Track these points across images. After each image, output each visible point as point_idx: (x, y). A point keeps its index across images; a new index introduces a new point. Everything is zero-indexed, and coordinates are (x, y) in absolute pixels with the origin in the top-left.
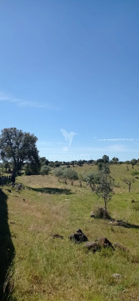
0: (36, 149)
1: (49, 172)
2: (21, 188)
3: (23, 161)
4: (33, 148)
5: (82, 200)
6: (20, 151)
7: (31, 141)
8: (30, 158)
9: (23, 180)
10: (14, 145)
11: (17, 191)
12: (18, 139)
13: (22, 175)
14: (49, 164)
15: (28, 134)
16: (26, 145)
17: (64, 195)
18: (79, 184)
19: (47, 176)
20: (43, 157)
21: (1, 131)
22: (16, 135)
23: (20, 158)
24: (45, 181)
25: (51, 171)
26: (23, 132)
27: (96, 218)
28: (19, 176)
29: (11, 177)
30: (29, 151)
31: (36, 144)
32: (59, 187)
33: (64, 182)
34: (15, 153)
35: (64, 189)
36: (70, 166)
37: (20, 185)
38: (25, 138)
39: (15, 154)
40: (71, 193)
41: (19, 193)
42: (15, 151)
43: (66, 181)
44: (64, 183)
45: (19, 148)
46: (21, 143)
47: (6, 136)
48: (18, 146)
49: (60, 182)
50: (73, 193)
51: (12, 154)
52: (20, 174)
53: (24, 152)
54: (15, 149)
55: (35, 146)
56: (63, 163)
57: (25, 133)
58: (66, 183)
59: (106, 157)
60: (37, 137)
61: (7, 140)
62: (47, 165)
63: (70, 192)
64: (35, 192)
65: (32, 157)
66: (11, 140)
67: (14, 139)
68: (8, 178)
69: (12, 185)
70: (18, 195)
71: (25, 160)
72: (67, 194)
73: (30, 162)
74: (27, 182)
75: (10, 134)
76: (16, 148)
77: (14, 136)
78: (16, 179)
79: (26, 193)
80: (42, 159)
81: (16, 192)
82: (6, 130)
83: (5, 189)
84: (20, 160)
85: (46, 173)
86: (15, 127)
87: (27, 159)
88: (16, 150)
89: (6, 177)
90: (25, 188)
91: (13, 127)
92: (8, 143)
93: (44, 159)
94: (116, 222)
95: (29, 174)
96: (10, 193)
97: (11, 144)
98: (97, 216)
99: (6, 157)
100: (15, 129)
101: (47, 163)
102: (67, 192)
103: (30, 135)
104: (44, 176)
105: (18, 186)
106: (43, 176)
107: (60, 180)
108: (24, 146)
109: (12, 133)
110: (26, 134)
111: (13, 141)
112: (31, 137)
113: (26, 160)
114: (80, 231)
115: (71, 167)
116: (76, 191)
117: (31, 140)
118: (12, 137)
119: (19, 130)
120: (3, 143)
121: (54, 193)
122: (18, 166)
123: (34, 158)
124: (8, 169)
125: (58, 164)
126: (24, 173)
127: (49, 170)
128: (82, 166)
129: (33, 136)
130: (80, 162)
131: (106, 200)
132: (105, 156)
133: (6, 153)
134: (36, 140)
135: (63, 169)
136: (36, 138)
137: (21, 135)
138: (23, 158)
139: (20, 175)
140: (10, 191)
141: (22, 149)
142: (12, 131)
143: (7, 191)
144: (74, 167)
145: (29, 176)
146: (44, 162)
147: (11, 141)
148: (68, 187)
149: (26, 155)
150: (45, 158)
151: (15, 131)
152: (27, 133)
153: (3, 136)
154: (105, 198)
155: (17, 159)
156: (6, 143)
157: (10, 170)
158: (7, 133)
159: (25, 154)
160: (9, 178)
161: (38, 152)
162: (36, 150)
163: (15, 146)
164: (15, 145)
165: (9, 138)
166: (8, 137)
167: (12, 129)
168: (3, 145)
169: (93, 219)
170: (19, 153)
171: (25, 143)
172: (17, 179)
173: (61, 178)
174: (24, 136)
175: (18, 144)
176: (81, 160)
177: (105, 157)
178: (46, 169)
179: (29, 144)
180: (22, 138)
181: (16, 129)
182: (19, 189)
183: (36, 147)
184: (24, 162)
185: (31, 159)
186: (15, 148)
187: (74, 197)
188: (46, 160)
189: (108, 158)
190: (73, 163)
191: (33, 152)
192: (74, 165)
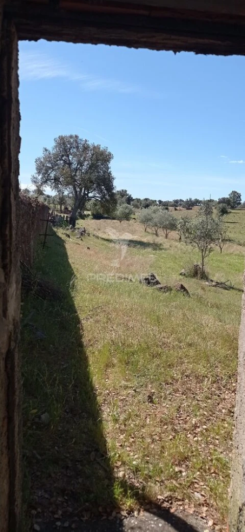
0: (110, 173)
1: (132, 216)
2: (83, 233)
3: (89, 193)
4: (105, 172)
5: (176, 258)
6: (85, 176)
7: (102, 160)
8: (100, 189)
9: (88, 225)
10: (74, 166)
11: (79, 236)
12: (81, 156)
13: (86, 219)
14: (132, 203)
15: (98, 147)
16: (93, 167)
17: (149, 250)
18: (178, 237)
19: (127, 222)
20: (123, 190)
21: (55, 139)
22: (77, 147)
23: (83, 189)
24: (123, 230)
25: (134, 214)
26: (90, 143)
27: (187, 277)
28: (82, 220)
29: (69, 219)
30: (98, 178)
31: (109, 166)
32: (145, 240)
33: (155, 232)
34: (76, 178)
35: (152, 242)
36: (169, 208)
37: (83, 230)
38: (93, 155)
39: (75, 181)
40: (161, 249)
41: (82, 240)
42: (75, 175)
43: (156, 231)
44: (154, 234)
45: (83, 171)
46: (86, 163)
47: (61, 149)
48: (81, 168)
49: (148, 232)
50: (166, 249)
51: (71, 181)
52: (83, 217)
53: (90, 178)
54: (76, 172)
55: (108, 168)
56: (157, 202)
57: (93, 145)
58: (157, 235)
59: (236, 194)
60: (112, 153)
61: (63, 156)
62: (129, 203)
63: (161, 247)
64: (105, 242)
65: (103, 187)
66: (71, 157)
67: (75, 155)
68: (65, 219)
69: (71, 229)
70: (80, 242)
71: (91, 192)
72: (155, 249)
73: (99, 196)
74: (95, 230)
75: (69, 146)
76: (78, 171)
77: (75, 151)
78: (76, 223)
79: (90, 241)
80: (121, 193)
81: (78, 238)
82: (62, 138)
83: (60, 232)
84: (83, 191)
85: (126, 217)
86: (77, 134)
87: (95, 189)
88: (77, 174)
89: (62, 217)
90: (91, 235)
91: (74, 134)
92: (65, 162)
93: (123, 193)
94: (214, 284)
95: (97, 216)
96: (68, 239)
97: (70, 164)
98: (189, 275)
99: (61, 184)
100: (76, 137)
101: (129, 200)
102: (156, 246)
103: (101, 149)
104: (122, 222)
105: (81, 230)
106: (120, 222)
107: (148, 230)
108: (90, 168)
109: (72, 144)
110: (94, 147)
111: (72, 158)
112: (102, 153)
113: (93, 192)
114: (153, 276)
115: (170, 210)
116: (170, 247)
117: (102, 158)
118: (71, 151)
119: (84, 139)
120: (57, 161)
121: (135, 247)
122: (81, 201)
123: (106, 189)
124: (63, 207)
125: (147, 204)
126: (89, 215)
127: (131, 212)
128: (191, 209)
129: (105, 151)
130: (190, 203)
131: (204, 253)
132: (234, 192)
133: (61, 179)
134: (110, 158)
135: (154, 212)
136: (110, 154)
137: (86, 148)
138: (88, 189)
139: (84, 219)
140: (69, 236)
141: (87, 173)
142: (72, 140)
143: (65, 236)
144: (176, 210)
145: (98, 221)
146: (124, 199)
147: (70, 159)
148: (160, 240)
149: (94, 184)
150: (126, 191)
151: (76, 142)
152: (96, 145)
153: (58, 149)
154: (202, 250)
155: (78, 190)
156: (62, 162)
157: (66, 208)
158: (64, 143)
159: (91, 182)
160: (67, 220)
161: (113, 178)
162: (109, 176)
163: (77, 167)
164: (76, 165)
165: (66, 152)
166: (65, 150)
167: (71, 137)
168: (57, 165)
169: (181, 277)
170: (83, 180)
171: (92, 163)
172: (78, 224)
173: (149, 225)
174: (91, 150)
175: (80, 163)
176: (190, 199)
177: (234, 195)
178: (127, 211)
179: (98, 166)
180: (87, 154)
181: (78, 137)
182: (82, 234)
183: (110, 170)
184: (90, 195)
185: (101, 191)
186: (76, 170)
187: (164, 253)
188: (127, 195)
189: (239, 196)
190: (176, 203)
191: (105, 179)
192: (177, 206)
